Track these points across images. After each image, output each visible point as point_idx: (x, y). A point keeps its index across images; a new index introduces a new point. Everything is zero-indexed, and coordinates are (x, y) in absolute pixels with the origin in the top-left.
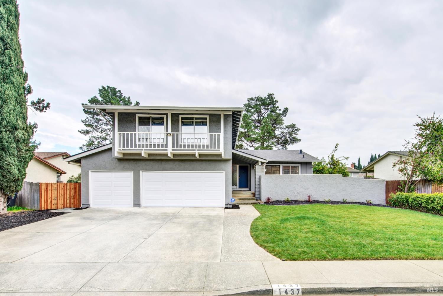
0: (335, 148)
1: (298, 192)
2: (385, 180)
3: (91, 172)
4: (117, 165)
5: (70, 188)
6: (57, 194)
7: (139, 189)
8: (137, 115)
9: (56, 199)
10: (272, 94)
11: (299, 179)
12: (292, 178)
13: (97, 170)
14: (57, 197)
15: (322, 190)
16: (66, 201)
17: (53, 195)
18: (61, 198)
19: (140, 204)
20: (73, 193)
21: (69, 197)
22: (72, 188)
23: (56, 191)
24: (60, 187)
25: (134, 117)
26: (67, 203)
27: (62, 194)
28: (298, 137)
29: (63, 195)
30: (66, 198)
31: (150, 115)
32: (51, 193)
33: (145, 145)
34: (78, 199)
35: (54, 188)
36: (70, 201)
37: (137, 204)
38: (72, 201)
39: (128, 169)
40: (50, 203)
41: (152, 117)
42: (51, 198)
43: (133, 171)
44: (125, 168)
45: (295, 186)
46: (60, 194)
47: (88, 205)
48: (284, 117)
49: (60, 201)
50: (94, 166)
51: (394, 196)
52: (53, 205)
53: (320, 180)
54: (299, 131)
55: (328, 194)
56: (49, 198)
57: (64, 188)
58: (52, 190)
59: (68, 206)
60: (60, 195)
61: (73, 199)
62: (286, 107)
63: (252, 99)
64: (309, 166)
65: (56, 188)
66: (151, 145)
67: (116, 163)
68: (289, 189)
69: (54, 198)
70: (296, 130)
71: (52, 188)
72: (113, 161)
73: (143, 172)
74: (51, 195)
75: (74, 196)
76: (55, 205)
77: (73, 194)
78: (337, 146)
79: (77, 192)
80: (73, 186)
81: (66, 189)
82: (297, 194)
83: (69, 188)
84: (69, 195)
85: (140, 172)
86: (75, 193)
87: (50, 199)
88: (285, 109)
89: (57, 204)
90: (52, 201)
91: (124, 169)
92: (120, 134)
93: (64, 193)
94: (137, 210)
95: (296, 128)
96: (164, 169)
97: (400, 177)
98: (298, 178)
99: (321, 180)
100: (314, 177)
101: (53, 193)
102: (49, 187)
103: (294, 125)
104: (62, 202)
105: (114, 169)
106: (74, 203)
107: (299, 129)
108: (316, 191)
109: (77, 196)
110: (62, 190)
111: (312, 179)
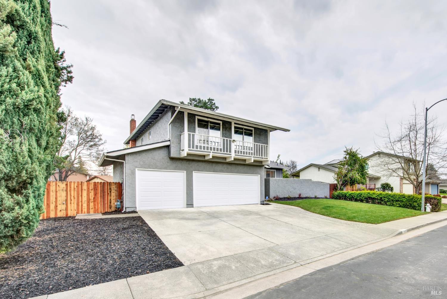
0: (278, 157)
2: (329, 183)
3: (138, 170)
4: (169, 164)
5: (88, 188)
6: (67, 196)
7: (192, 190)
8: (196, 116)
9: (65, 202)
13: (145, 168)
14: (66, 200)
16: (82, 205)
17: (59, 199)
18: (72, 202)
19: (193, 204)
20: (92, 194)
21: (86, 200)
22: (91, 188)
23: (65, 192)
24: (70, 187)
25: (194, 118)
26: (83, 208)
27: (74, 197)
29: (76, 197)
30: (81, 202)
31: (209, 120)
32: (56, 195)
33: (209, 148)
34: (101, 203)
35: (61, 189)
36: (88, 205)
37: (190, 204)
38: (92, 204)
39: (181, 168)
40: (54, 209)
41: (210, 121)
42: (56, 202)
43: (186, 171)
44: (178, 167)
46: (71, 196)
47: (135, 208)
49: (71, 206)
50: (142, 163)
51: (336, 193)
52: (58, 211)
56: (51, 202)
57: (78, 189)
58: (56, 192)
59: (85, 212)
60: (71, 198)
61: (93, 203)
64: (281, 172)
65: (65, 189)
66: (208, 147)
67: (167, 162)
69: (61, 201)
71: (57, 189)
72: (164, 159)
73: (195, 172)
74: (56, 198)
75: (94, 198)
76: (62, 211)
77: (93, 196)
78: (279, 156)
79: (98, 193)
80: (93, 186)
81: (82, 190)
83: (86, 189)
84: (86, 197)
85: (192, 173)
86: (95, 194)
87: (54, 203)
89: (67, 209)
90: (57, 206)
91: (176, 169)
92: (189, 135)
93: (78, 194)
94: (190, 210)
96: (215, 171)
97: (333, 181)
101: (58, 195)
102: (51, 187)
104: (74, 207)
105: (166, 168)
106: (95, 207)
109: (98, 198)
110: (74, 191)
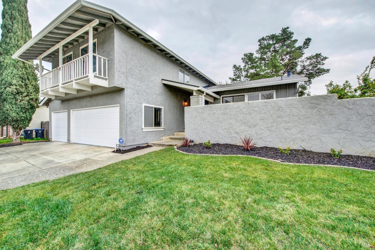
1: (237, 130)
3: (53, 113)
4: (61, 106)
7: (70, 127)
10: (286, 28)
11: (238, 109)
12: (226, 108)
13: (54, 111)
15: (285, 129)
28: (325, 67)
37: (69, 140)
39: (66, 108)
43: (67, 111)
44: (64, 108)
45: (231, 121)
47: (52, 139)
48: (305, 49)
50: (53, 108)
53: (279, 110)
54: (326, 60)
55: (299, 136)
62: (307, 38)
63: (263, 39)
67: (61, 104)
68: (222, 126)
70: (322, 60)
72: (60, 102)
73: (73, 111)
82: (235, 135)
85: (70, 111)
88: (306, 40)
95: (322, 58)
96: (81, 107)
98: (235, 108)
99: (281, 109)
100: (266, 104)
103: (319, 55)
105: (60, 109)
107: (326, 58)
108: (271, 131)
111: (263, 109)
